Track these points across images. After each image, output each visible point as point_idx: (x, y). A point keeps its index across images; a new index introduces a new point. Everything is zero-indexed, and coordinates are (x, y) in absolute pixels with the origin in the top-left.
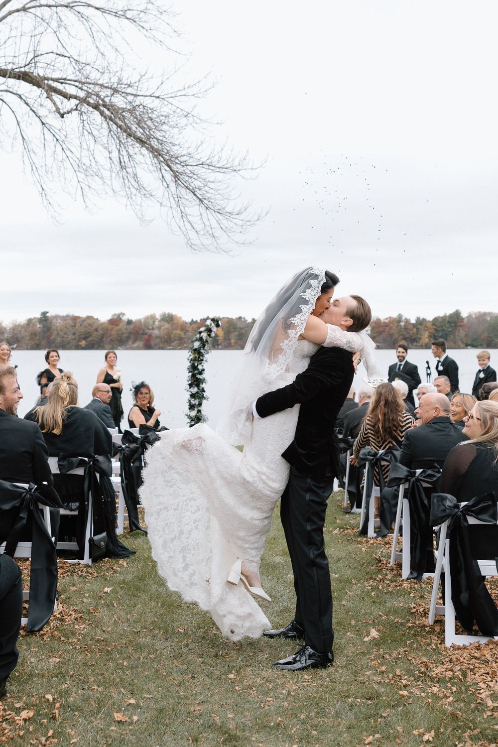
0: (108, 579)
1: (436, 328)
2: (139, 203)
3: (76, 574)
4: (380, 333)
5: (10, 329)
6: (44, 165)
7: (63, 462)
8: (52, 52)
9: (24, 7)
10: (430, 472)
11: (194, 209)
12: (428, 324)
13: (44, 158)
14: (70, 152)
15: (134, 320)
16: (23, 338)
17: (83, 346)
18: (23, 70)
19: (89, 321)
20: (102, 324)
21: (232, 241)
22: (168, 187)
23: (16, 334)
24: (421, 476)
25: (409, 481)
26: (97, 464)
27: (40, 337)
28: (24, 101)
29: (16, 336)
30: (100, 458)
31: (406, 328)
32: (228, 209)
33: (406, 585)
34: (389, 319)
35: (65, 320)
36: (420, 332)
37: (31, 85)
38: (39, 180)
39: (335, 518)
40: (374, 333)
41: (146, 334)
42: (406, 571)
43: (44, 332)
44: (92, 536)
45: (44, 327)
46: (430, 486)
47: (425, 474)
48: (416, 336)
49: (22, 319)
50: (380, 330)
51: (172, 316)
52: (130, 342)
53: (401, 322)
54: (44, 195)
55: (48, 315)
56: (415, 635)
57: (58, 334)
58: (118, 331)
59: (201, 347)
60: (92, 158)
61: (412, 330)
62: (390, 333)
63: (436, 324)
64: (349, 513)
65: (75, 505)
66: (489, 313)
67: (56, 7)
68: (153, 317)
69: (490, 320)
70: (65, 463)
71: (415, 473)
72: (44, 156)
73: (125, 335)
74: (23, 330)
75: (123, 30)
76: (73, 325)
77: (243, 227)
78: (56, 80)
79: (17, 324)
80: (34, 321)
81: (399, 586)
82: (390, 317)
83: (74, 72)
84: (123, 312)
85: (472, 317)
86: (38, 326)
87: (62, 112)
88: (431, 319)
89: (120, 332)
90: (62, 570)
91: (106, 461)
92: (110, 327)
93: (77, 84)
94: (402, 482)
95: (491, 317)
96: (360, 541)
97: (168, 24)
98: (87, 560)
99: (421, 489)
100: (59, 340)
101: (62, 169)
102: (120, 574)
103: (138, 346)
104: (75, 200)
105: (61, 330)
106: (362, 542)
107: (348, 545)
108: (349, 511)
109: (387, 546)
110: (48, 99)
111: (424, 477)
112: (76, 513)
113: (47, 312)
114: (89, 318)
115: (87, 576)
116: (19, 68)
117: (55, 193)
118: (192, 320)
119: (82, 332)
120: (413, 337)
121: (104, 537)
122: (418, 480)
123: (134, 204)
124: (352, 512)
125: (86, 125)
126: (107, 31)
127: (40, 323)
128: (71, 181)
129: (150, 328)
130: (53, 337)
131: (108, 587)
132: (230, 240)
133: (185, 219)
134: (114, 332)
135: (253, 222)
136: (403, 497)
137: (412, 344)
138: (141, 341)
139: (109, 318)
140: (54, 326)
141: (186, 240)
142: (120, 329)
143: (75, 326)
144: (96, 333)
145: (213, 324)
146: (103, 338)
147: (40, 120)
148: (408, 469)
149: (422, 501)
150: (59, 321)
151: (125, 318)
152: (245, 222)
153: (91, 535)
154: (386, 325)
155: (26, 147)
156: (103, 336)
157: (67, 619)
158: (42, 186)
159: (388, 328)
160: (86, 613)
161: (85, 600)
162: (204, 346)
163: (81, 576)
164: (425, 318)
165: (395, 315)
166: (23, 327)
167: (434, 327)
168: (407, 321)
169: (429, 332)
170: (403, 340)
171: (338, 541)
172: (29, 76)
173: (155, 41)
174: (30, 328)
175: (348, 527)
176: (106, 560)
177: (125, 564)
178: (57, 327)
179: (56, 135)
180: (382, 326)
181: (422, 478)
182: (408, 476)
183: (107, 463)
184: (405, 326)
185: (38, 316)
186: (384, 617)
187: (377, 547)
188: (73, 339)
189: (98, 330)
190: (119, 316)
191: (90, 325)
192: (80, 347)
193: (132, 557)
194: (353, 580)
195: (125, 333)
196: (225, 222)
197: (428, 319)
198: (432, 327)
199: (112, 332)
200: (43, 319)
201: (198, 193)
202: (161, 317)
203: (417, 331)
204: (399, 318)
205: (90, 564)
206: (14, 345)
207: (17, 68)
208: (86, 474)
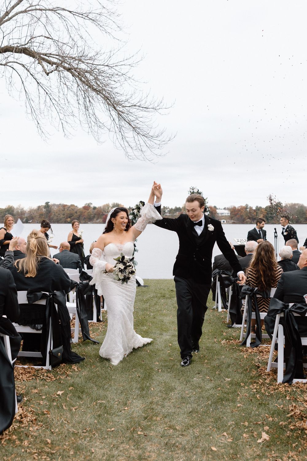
0: (62, 382)
1: (267, 212)
2: (96, 131)
3: (39, 378)
4: (236, 215)
5: (28, 212)
6: (39, 108)
7: (31, 295)
8: (42, 36)
9: (25, 10)
10: (299, 305)
11: (130, 134)
12: (263, 210)
13: (39, 104)
14: (54, 101)
15: (97, 207)
16: (35, 216)
17: (69, 221)
18: (24, 46)
19: (72, 208)
20: (80, 209)
21: (153, 154)
22: (114, 120)
23: (32, 214)
24: (293, 308)
25: (284, 311)
26: (55, 297)
27: (44, 216)
28: (26, 68)
29: (31, 216)
30: (58, 293)
31: (250, 212)
32: (151, 134)
33: (282, 389)
34: (240, 207)
35: (59, 207)
36: (258, 214)
37: (29, 56)
38: (36, 118)
39: (222, 331)
40: (232, 215)
41: (104, 215)
42: (280, 377)
43: (47, 213)
44: (52, 349)
45: (47, 211)
46: (299, 315)
47: (296, 306)
48: (256, 216)
49: (35, 206)
50: (236, 213)
51: (119, 204)
52: (95, 220)
53: (248, 208)
54: (39, 127)
55: (49, 204)
56: (298, 437)
57: (55, 214)
58: (88, 213)
59: (133, 219)
60: (66, 100)
61: (253, 213)
62: (241, 215)
63: (267, 210)
64: (231, 327)
65: (40, 326)
66: (297, 204)
67: (45, 10)
68: (108, 206)
69: (298, 208)
70: (32, 296)
71: (288, 306)
72: (39, 103)
73: (92, 215)
74: (35, 212)
75: (87, 27)
76: (63, 209)
77: (160, 145)
78: (46, 55)
79: (32, 209)
80: (41, 207)
81: (276, 389)
82: (241, 206)
83: (56, 49)
84: (91, 203)
85: (288, 206)
86: (44, 210)
87: (48, 72)
88: (264, 207)
89: (89, 214)
90: (29, 374)
91: (62, 295)
92: (84, 211)
93: (57, 57)
94: (279, 312)
95: (298, 206)
96: (241, 350)
97: (114, 22)
98: (48, 367)
99: (293, 318)
100: (55, 218)
101: (50, 111)
102: (71, 377)
103: (99, 222)
104: (58, 131)
105: (57, 213)
106: (243, 351)
107: (233, 353)
108: (231, 326)
109: (261, 354)
110: (39, 64)
111: (294, 309)
112: (40, 332)
113: (49, 202)
114: (72, 205)
115: (47, 379)
116: (21, 46)
117: (45, 125)
118: (130, 207)
119: (68, 214)
120: (254, 217)
121: (61, 350)
122: (291, 311)
123: (93, 131)
124: (233, 326)
125: (62, 78)
126: (77, 27)
127: (45, 208)
128: (55, 119)
129: (106, 211)
130: (52, 216)
131: (61, 391)
132: (152, 153)
133: (124, 140)
134: (86, 214)
135: (166, 142)
136: (279, 323)
137: (253, 221)
138: (101, 219)
139: (83, 206)
140: (53, 210)
141: (125, 153)
142: (90, 212)
143: (64, 210)
144: (76, 214)
145: (141, 205)
146: (80, 217)
147: (36, 81)
148: (283, 303)
149: (294, 327)
150: (56, 207)
151: (92, 206)
152: (161, 142)
153: (50, 349)
154: (239, 210)
155: (28, 97)
156: (80, 216)
157: (25, 420)
158: (37, 122)
159: (240, 212)
160: (41, 414)
161: (41, 402)
162: (135, 218)
163: (42, 380)
164: (261, 206)
165: (244, 205)
166: (35, 210)
167: (266, 212)
168: (251, 208)
169: (263, 215)
170: (248, 219)
171: (226, 350)
172: (28, 51)
173: (106, 32)
174: (39, 211)
175: (232, 338)
176: (62, 366)
177: (76, 369)
178: (54, 211)
179: (46, 90)
180: (237, 211)
181: (293, 310)
182: (283, 308)
183: (62, 297)
184: (250, 211)
185: (44, 204)
186: (271, 419)
187: (254, 355)
188: (63, 218)
189: (77, 212)
190: (89, 204)
191: (73, 210)
192: (67, 222)
193: (81, 363)
194: (241, 384)
195: (92, 214)
196: (149, 142)
197: (262, 207)
198: (265, 212)
199: (85, 214)
200: (47, 206)
201: (132, 123)
202: (112, 205)
203: (257, 214)
204: (246, 206)
205: (50, 369)
206: (30, 221)
207: (20, 46)
208: (47, 304)
